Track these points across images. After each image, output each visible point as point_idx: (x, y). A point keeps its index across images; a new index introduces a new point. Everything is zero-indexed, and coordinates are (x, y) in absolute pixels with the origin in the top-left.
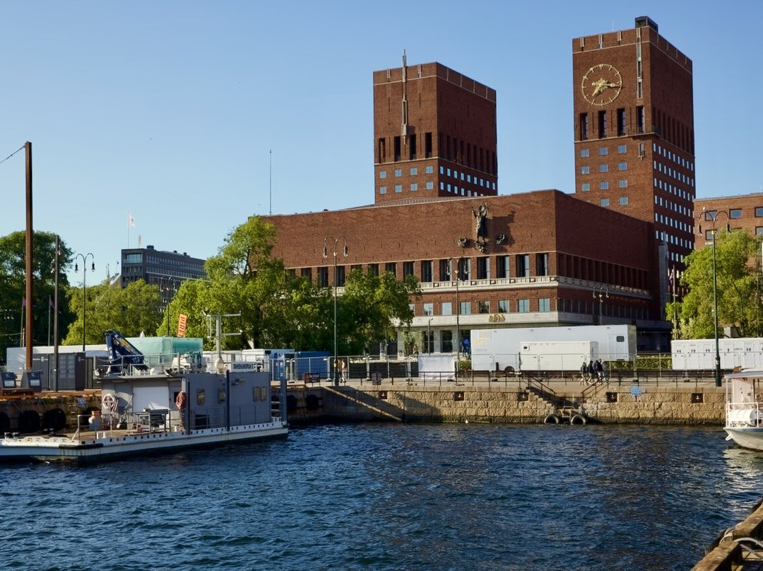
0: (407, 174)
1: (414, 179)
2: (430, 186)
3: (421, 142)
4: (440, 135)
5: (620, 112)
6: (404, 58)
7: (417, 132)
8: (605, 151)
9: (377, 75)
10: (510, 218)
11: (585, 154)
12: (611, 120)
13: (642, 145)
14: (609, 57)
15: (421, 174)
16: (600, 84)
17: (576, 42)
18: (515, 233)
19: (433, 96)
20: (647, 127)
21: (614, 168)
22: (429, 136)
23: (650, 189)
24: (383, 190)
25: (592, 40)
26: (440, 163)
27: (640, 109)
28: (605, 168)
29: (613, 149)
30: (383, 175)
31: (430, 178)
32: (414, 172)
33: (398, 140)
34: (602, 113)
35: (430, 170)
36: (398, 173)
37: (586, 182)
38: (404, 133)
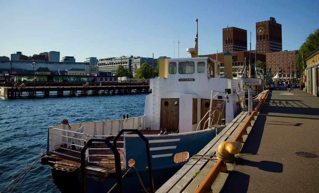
1: (229, 47)
2: (232, 49)
3: (230, 41)
4: (234, 39)
5: (264, 36)
6: (228, 26)
7: (230, 39)
8: (261, 43)
9: (223, 29)
10: (237, 56)
11: (258, 43)
12: (262, 37)
13: (268, 41)
14: (262, 26)
16: (260, 31)
17: (256, 23)
18: (238, 59)
19: (232, 33)
20: (269, 39)
21: (263, 46)
22: (232, 40)
23: (269, 49)
24: (224, 49)
25: (259, 23)
26: (234, 44)
27: (267, 35)
28: (261, 46)
29: (263, 42)
30: (224, 47)
31: (232, 47)
33: (227, 40)
34: (261, 36)
35: (232, 46)
36: (227, 46)
37: (258, 48)
38: (228, 39)
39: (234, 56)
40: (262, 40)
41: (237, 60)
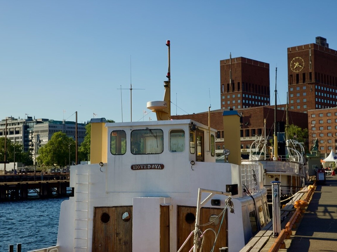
0: (231, 97)
1: (234, 99)
2: (239, 101)
3: (236, 86)
4: (243, 83)
5: (304, 74)
6: (231, 55)
7: (235, 82)
8: (298, 89)
9: (222, 62)
10: (250, 117)
11: (292, 89)
12: (301, 77)
13: (311, 86)
14: (299, 54)
15: (236, 97)
16: (297, 64)
17: (288, 49)
18: (251, 122)
19: (240, 69)
20: (313, 81)
21: (301, 95)
22: (239, 83)
23: (314, 102)
24: (224, 103)
25: (294, 48)
26: (243, 93)
27: (311, 73)
28: (298, 95)
29: (301, 88)
30: (224, 98)
31: (239, 99)
32: (234, 96)
33: (228, 85)
34: (298, 75)
35: (239, 96)
36: (229, 97)
37: (292, 100)
38: (230, 82)
39: (243, 116)
40: (301, 83)
41: (249, 124)
